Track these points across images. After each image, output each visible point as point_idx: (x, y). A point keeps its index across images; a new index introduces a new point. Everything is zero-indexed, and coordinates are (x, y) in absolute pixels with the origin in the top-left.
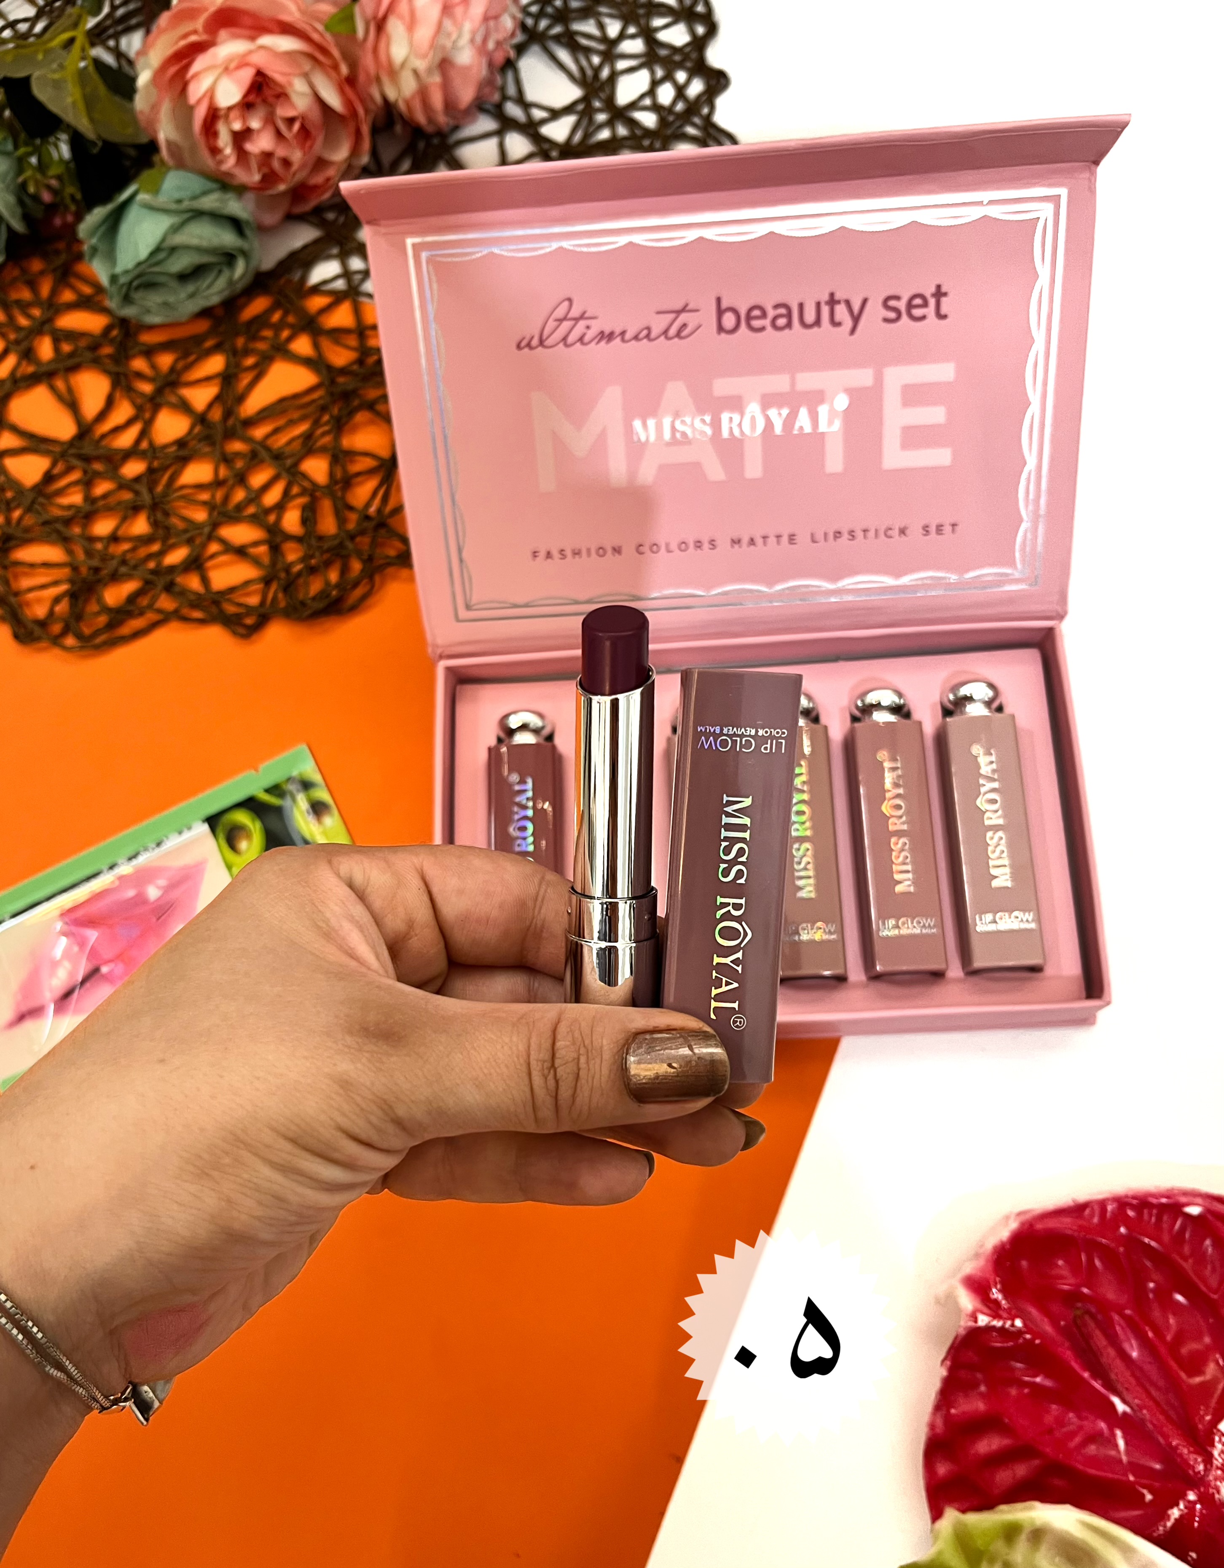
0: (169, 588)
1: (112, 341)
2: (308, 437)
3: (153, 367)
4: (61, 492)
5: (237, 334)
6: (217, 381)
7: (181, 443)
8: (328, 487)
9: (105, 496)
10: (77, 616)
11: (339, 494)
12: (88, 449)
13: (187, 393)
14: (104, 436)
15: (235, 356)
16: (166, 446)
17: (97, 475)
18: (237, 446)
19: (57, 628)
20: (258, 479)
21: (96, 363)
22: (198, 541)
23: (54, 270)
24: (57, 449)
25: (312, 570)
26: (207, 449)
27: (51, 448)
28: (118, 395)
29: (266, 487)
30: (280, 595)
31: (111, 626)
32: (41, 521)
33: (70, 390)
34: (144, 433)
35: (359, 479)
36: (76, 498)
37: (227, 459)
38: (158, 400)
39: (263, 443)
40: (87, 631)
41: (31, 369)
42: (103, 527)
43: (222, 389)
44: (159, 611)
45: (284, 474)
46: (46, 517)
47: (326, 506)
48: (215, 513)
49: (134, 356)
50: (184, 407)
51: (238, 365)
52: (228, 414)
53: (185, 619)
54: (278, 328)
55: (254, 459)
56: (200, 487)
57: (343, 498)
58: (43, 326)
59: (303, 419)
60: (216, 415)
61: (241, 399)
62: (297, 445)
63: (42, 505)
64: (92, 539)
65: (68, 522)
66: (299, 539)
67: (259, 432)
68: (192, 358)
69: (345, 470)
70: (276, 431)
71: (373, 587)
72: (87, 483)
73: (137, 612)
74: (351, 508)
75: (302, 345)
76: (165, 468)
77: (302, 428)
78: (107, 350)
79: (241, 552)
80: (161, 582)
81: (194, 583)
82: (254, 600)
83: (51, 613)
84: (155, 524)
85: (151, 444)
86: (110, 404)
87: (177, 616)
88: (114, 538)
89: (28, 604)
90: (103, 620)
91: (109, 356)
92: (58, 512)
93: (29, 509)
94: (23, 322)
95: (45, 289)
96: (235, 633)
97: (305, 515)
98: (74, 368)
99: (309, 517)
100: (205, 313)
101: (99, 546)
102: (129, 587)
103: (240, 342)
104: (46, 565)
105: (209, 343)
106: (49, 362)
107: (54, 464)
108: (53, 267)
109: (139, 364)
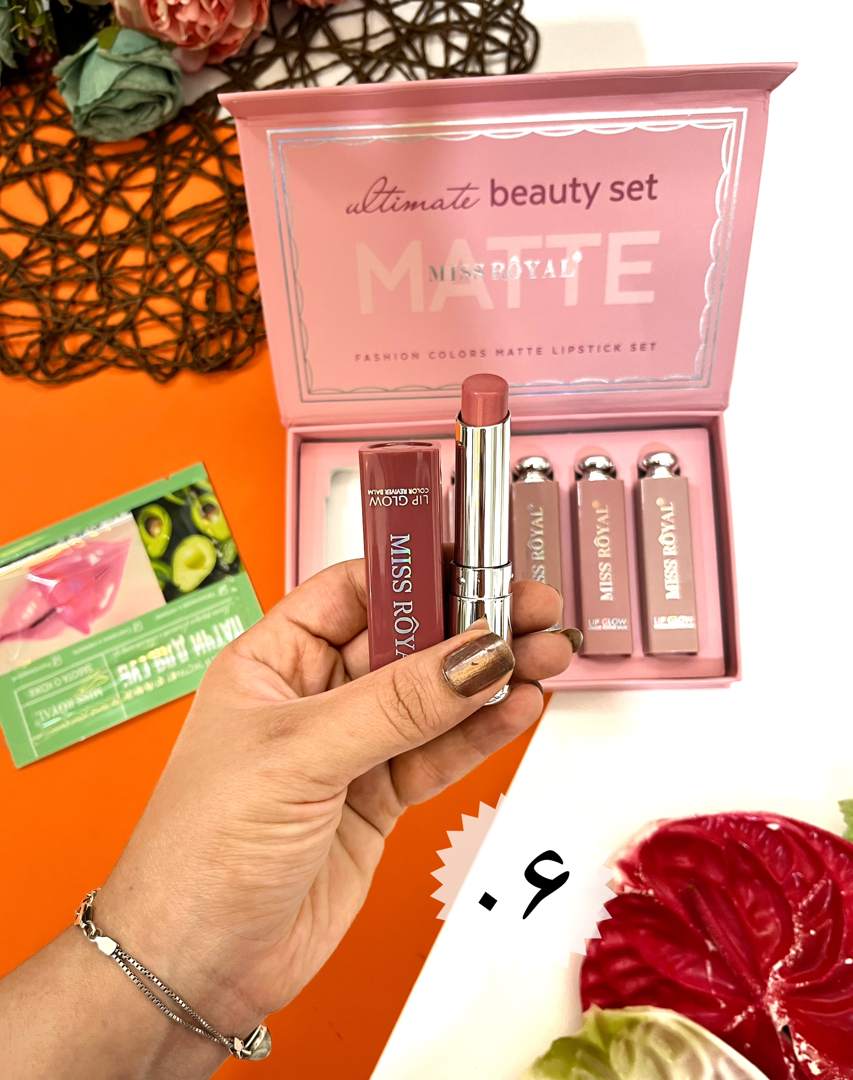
0: (111, 342)
1: (74, 152)
2: (213, 237)
3: (104, 173)
4: (36, 264)
5: (165, 153)
6: (150, 188)
7: (122, 234)
8: (225, 276)
9: (66, 270)
10: (45, 358)
11: (233, 282)
12: (55, 234)
13: (128, 196)
14: (67, 224)
15: (163, 170)
16: (110, 236)
17: (62, 253)
18: (162, 240)
19: (30, 365)
20: (177, 265)
21: (63, 168)
22: (132, 309)
23: (36, 95)
24: (34, 231)
25: (211, 337)
26: (140, 240)
27: (29, 230)
28: (77, 193)
29: (182, 272)
30: (189, 353)
31: (69, 367)
32: (21, 285)
33: (43, 187)
34: (96, 224)
35: (249, 271)
36: (45, 269)
37: (155, 249)
38: (107, 200)
39: (180, 240)
40: (52, 369)
41: (16, 169)
42: (65, 293)
43: (152, 195)
44: (103, 359)
45: (195, 264)
46: (25, 282)
47: (224, 290)
48: (145, 289)
49: (91, 164)
50: (125, 206)
51: (164, 177)
52: (157, 214)
53: (122, 367)
54: (195, 151)
55: (174, 250)
56: (134, 269)
57: (236, 286)
58: (27, 137)
59: (210, 223)
60: (148, 214)
61: (166, 204)
62: (205, 243)
63: (22, 273)
64: (56, 301)
65: (40, 287)
66: (204, 314)
67: (179, 230)
68: (132, 169)
69: (238, 264)
70: (190, 231)
71: (254, 353)
72: (54, 259)
73: (87, 358)
74: (241, 293)
75: (212, 166)
76: (110, 253)
77: (209, 230)
78: (71, 159)
79: (162, 319)
80: (105, 338)
81: (128, 340)
82: (169, 356)
83: (27, 354)
84: (102, 294)
85: (100, 233)
86: (72, 200)
87: (115, 362)
88: (73, 301)
89: (11, 345)
90: (62, 363)
91: (72, 163)
92: (33, 279)
93: (12, 275)
94: (12, 133)
95: (28, 109)
96: (156, 380)
97: (209, 296)
98: (47, 171)
99: (211, 298)
100: (143, 136)
101: (62, 306)
102: (83, 339)
103: (167, 159)
104: (24, 318)
105: (145, 159)
106: (29, 165)
107: (31, 242)
108: (34, 92)
109: (93, 171)
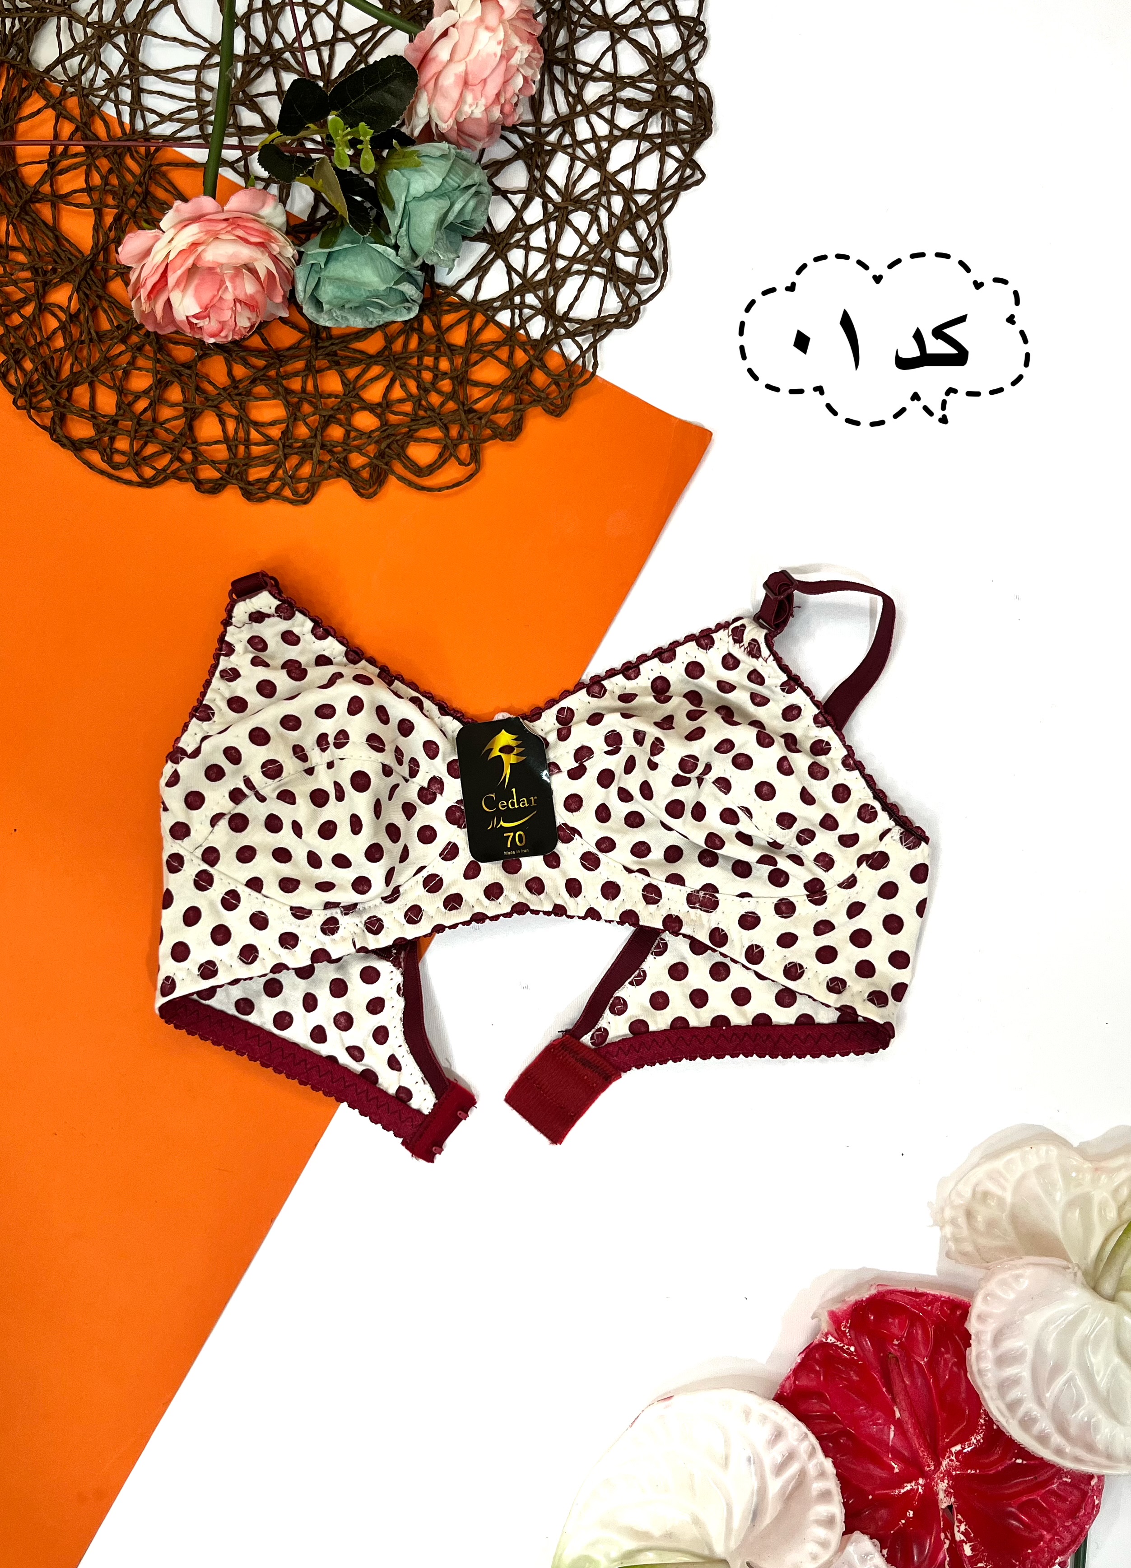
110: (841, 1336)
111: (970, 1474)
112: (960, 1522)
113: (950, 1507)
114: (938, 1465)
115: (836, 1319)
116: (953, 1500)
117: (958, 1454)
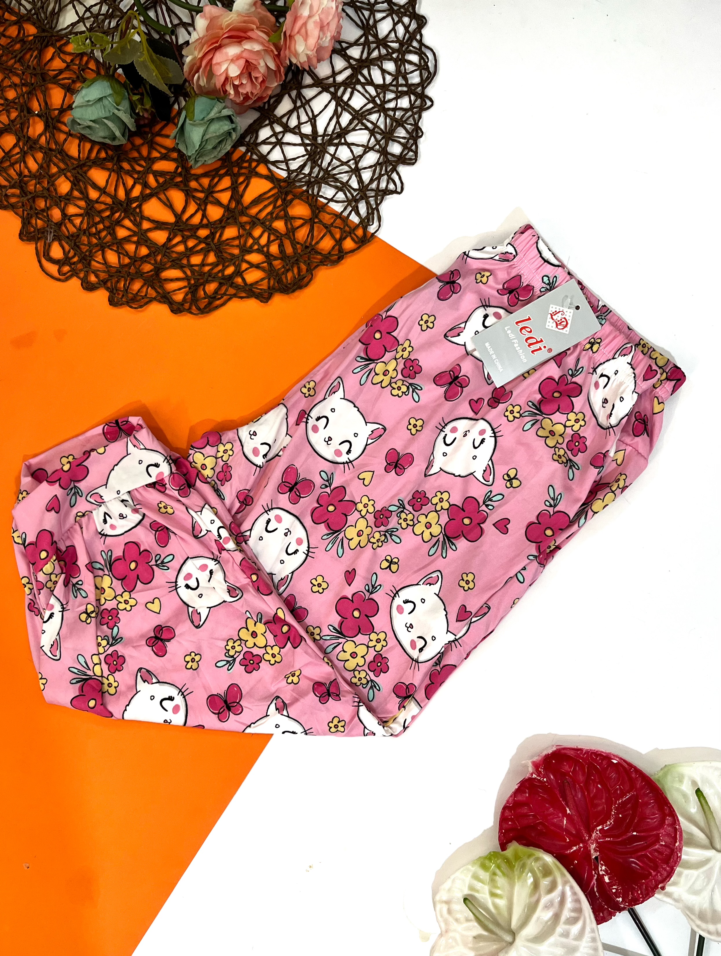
0: (231, 284)
1: (180, 174)
2: (273, 212)
4: (175, 246)
5: (234, 166)
6: (230, 190)
7: (220, 220)
8: (286, 234)
9: (194, 246)
11: (292, 237)
12: (181, 226)
13: (219, 196)
14: (187, 220)
15: (234, 177)
16: (214, 222)
17: (188, 237)
18: (244, 219)
19: (188, 305)
20: (257, 233)
21: (177, 186)
22: (237, 263)
23: (147, 143)
24: (169, 227)
25: (288, 271)
26: (232, 221)
27: (166, 227)
28: (189, 200)
30: (276, 283)
31: (210, 303)
32: (170, 260)
33: (167, 199)
34: (204, 216)
36: (181, 248)
37: (242, 226)
38: (207, 201)
39: (255, 217)
40: (201, 306)
41: (148, 191)
43: (232, 193)
44: (228, 295)
45: (267, 230)
46: (172, 258)
47: (287, 243)
48: (242, 250)
49: (191, 181)
50: (218, 203)
51: (236, 182)
52: (238, 204)
53: (240, 297)
54: (250, 162)
55: (253, 224)
56: (233, 239)
58: (148, 170)
59: (269, 204)
60: (233, 205)
61: (242, 196)
62: (269, 216)
63: (168, 253)
64: (192, 266)
65: (180, 259)
66: (279, 258)
67: (253, 212)
68: (216, 180)
69: (292, 226)
70: (260, 211)
71: (312, 276)
73: (220, 296)
74: (297, 243)
75: (262, 170)
76: (216, 232)
77: (270, 209)
78: (179, 179)
79: (257, 266)
80: (227, 282)
81: (239, 280)
82: (265, 287)
83: (184, 300)
84: (218, 257)
85: (208, 221)
86: (186, 204)
87: (235, 296)
88: (203, 264)
89: (174, 297)
90: (207, 300)
91: (181, 182)
93: (164, 255)
94: (138, 168)
95: (145, 152)
96: (261, 301)
97: (279, 248)
98: (167, 189)
99: (281, 248)
100: (220, 160)
101: (196, 268)
102: (215, 285)
103: (236, 170)
104: (177, 279)
105: (222, 172)
106: (156, 188)
107: (170, 234)
108: (146, 141)
109: (193, 184)
110: (539, 774)
111: (607, 841)
112: (602, 865)
113: (596, 858)
114: (590, 836)
115: (536, 765)
116: (598, 853)
117: (600, 830)
